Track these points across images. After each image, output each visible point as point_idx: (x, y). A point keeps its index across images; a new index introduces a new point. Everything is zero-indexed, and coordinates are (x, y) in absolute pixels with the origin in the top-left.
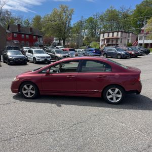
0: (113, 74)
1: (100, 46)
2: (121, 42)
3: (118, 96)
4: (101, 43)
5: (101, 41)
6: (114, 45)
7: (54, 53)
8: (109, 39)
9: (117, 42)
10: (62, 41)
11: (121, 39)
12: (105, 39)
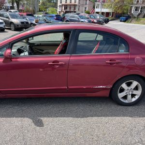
0: (133, 56)
1: (58, 13)
2: (79, 9)
3: (135, 92)
4: (59, 10)
5: (58, 7)
6: (72, 12)
7: (8, 18)
8: (67, 5)
9: (75, 9)
10: (15, 5)
11: (79, 6)
12: (62, 5)
